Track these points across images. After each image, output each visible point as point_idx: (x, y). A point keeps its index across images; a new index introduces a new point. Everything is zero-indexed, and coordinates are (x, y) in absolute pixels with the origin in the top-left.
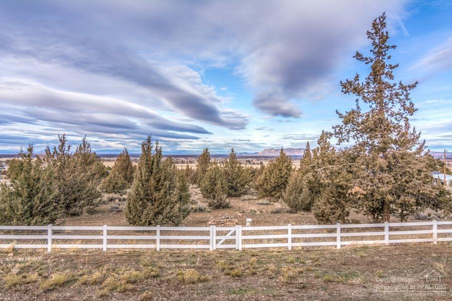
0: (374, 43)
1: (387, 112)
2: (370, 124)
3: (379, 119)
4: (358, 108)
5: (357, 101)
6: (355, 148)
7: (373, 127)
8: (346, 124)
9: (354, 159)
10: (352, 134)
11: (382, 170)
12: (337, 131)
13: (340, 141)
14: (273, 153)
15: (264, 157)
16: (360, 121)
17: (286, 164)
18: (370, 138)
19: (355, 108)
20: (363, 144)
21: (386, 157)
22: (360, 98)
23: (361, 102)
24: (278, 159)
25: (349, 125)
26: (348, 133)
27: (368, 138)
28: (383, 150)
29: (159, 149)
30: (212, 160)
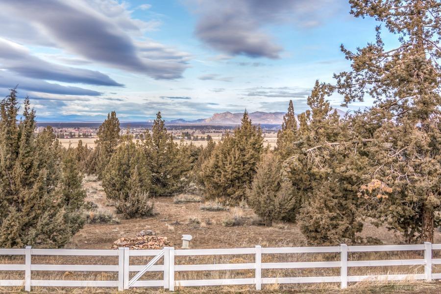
1: (430, 48)
2: (400, 69)
3: (415, 61)
4: (379, 41)
5: (378, 29)
6: (373, 111)
7: (404, 74)
8: (358, 69)
9: (371, 132)
10: (369, 87)
11: (420, 151)
12: (342, 82)
13: (348, 99)
14: (229, 119)
15: (213, 127)
16: (382, 64)
17: (252, 140)
18: (399, 94)
19: (374, 42)
20: (389, 105)
21: (427, 128)
22: (383, 24)
24: (238, 130)
25: (363, 73)
26: (362, 85)
27: (395, 94)
28: (422, 115)
29: (30, 112)
30: (123, 132)
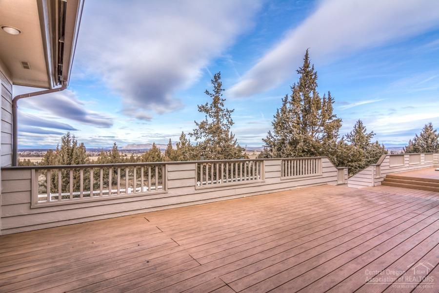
0: (215, 87)
1: (221, 123)
2: (214, 129)
3: (218, 127)
4: (207, 120)
5: (206, 116)
6: (205, 142)
7: (215, 131)
8: (200, 129)
9: (205, 148)
10: (203, 134)
11: (219, 153)
12: (195, 132)
13: (197, 138)
14: (135, 147)
15: (127, 150)
16: (207, 127)
17: (157, 153)
18: (213, 137)
19: (205, 121)
20: (210, 140)
21: (220, 147)
22: (208, 115)
23: (208, 117)
24: (150, 150)
25: (202, 129)
26: (201, 134)
27: (211, 137)
28: (219, 143)
